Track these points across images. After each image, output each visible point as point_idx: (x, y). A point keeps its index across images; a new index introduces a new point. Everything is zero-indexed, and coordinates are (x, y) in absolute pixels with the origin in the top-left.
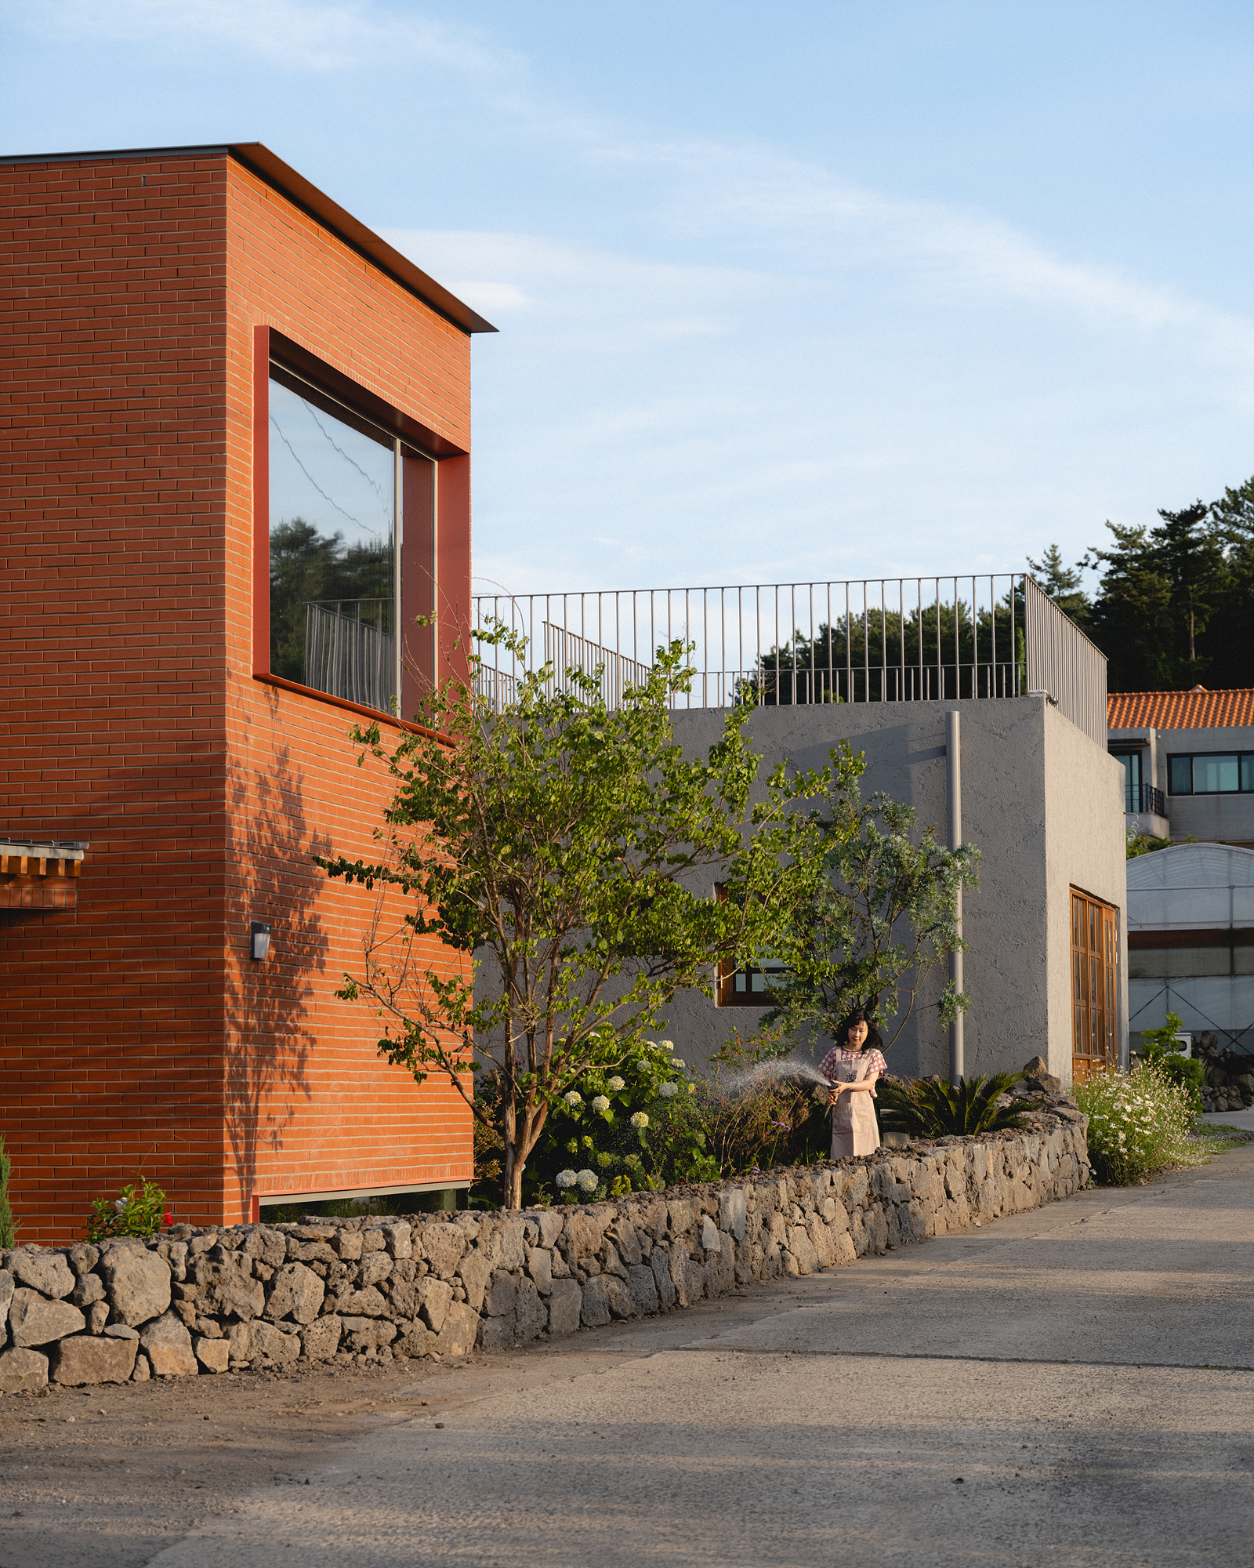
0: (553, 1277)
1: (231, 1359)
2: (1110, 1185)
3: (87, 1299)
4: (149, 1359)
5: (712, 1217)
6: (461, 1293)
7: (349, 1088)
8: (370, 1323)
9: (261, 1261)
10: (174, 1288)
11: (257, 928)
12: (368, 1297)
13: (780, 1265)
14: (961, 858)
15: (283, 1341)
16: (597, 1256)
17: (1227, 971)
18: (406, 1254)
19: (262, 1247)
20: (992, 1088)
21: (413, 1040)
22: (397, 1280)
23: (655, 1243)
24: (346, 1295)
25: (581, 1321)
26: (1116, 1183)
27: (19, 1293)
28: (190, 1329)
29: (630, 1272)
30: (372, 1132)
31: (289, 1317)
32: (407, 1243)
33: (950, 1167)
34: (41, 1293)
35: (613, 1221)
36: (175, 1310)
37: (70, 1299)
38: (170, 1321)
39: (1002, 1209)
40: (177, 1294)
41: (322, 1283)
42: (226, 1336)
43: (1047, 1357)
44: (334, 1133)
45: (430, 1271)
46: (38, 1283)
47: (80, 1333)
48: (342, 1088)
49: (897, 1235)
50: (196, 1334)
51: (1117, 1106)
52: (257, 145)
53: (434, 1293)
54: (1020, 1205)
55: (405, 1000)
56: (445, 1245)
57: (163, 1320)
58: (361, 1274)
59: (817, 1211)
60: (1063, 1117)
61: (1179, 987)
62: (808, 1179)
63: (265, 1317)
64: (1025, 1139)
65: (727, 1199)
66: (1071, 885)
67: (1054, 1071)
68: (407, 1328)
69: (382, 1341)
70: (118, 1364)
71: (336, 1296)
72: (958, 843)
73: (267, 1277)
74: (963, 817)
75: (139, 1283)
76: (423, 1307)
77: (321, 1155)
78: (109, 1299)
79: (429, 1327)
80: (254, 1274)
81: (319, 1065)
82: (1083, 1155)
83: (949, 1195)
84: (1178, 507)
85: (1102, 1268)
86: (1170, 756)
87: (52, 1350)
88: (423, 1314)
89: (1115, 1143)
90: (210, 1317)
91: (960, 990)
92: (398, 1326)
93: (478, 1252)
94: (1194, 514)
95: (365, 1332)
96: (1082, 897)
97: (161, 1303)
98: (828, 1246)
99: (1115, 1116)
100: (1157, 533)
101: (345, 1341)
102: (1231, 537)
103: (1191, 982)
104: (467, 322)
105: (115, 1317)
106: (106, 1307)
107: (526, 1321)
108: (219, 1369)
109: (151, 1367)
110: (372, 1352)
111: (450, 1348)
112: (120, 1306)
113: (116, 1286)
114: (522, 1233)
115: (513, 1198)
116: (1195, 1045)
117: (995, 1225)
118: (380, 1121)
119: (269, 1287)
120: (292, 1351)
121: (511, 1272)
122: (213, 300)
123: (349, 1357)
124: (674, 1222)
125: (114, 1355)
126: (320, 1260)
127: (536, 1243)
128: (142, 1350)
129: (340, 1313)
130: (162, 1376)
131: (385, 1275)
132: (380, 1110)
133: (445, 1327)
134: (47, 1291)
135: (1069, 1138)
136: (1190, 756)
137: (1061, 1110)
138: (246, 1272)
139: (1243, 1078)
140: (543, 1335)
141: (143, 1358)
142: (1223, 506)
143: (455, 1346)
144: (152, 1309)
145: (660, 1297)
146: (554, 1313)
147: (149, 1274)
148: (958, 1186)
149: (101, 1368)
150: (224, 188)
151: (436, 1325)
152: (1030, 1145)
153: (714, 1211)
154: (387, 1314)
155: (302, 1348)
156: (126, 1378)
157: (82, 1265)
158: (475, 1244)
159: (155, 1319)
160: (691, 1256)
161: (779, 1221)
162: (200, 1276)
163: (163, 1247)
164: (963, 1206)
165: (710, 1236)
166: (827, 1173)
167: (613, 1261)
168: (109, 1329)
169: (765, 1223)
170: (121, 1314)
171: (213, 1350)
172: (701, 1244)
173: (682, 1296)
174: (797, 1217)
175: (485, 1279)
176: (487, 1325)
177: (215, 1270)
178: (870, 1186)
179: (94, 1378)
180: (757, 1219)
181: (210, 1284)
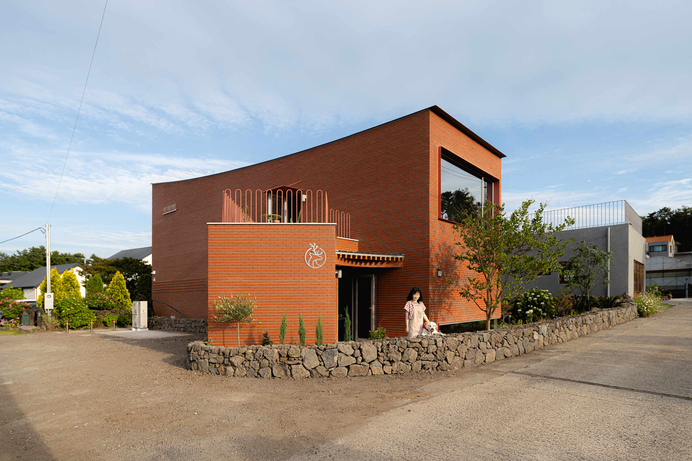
0: (487, 349)
1: (392, 371)
2: (642, 317)
3: (356, 356)
4: (371, 370)
5: (537, 332)
6: (458, 354)
8: (430, 362)
9: (401, 347)
10: (378, 354)
11: (438, 270)
12: (430, 356)
13: (557, 341)
14: (609, 254)
15: (406, 367)
16: (501, 343)
17: (662, 276)
18: (440, 346)
19: (401, 344)
20: (616, 298)
21: (466, 292)
22: (438, 352)
23: (518, 339)
24: (424, 356)
25: (495, 359)
26: (643, 317)
27: (340, 354)
28: (382, 364)
29: (511, 346)
31: (408, 361)
32: (441, 343)
33: (604, 316)
34: (345, 354)
35: (506, 334)
36: (378, 359)
37: (352, 355)
38: (377, 361)
39: (616, 324)
40: (378, 355)
41: (417, 353)
42: (391, 366)
43: (627, 386)
45: (448, 349)
46: (344, 352)
47: (355, 364)
49: (589, 331)
50: (383, 365)
51: (644, 302)
52: (436, 106)
53: (449, 355)
54: (621, 322)
56: (453, 343)
57: (375, 361)
58: (427, 350)
59: (568, 327)
60: (631, 304)
61: (652, 279)
62: (565, 321)
63: (401, 361)
64: (622, 309)
65: (541, 328)
66: (634, 260)
67: (629, 295)
68: (441, 363)
69: (433, 367)
70: (364, 371)
71: (421, 356)
72: (609, 251)
73: (402, 351)
74: (610, 247)
75: (368, 352)
78: (362, 356)
79: (448, 363)
80: (398, 350)
81: (454, 297)
82: (636, 311)
83: (603, 322)
84: (651, 213)
85: (642, 343)
86: (650, 247)
87: (348, 367)
88: (446, 359)
89: (644, 309)
90: (387, 361)
91: (609, 279)
92: (439, 363)
93: (463, 344)
94: (654, 213)
95: (428, 364)
96: (636, 262)
97: (374, 357)
98: (571, 335)
99: (644, 304)
100: (648, 217)
101: (423, 367)
102: (660, 216)
103: (655, 279)
104: (500, 155)
105: (363, 360)
106: (361, 358)
107: (478, 360)
108: (389, 373)
109: (372, 372)
110: (430, 369)
111: (454, 368)
112: (364, 358)
113: (363, 353)
114: (478, 339)
115: (488, 327)
116: (659, 289)
117: (614, 328)
119: (403, 353)
120: (408, 369)
121: (474, 348)
122: (427, 141)
123: (424, 371)
124: (525, 334)
125: (362, 369)
126: (416, 347)
127: (482, 341)
128: (370, 368)
129: (422, 360)
130: (374, 375)
131: (434, 351)
133: (452, 363)
134: (346, 354)
135: (633, 308)
136: (654, 246)
137: (631, 302)
138: (396, 350)
139: (669, 294)
140: (483, 363)
142: (659, 212)
143: (455, 367)
144: (372, 359)
145: (519, 352)
146: (487, 358)
147: (371, 350)
148: (606, 319)
149: (359, 372)
150: (429, 117)
151: (449, 362)
152: (624, 310)
154: (436, 360)
155: (411, 368)
156: (366, 375)
157: (355, 348)
158: (462, 342)
159: (373, 361)
160: (530, 341)
161: (557, 331)
162: (384, 351)
163: (375, 344)
164: (607, 324)
165: (536, 336)
166: (571, 319)
167: (506, 344)
168: (361, 363)
169: (553, 331)
170: (365, 360)
171: (388, 369)
172: (533, 338)
173: (526, 351)
174: (562, 330)
175: (466, 350)
176: (466, 361)
177: (388, 350)
178: (582, 321)
179: (358, 375)
180: (550, 331)
181: (387, 353)
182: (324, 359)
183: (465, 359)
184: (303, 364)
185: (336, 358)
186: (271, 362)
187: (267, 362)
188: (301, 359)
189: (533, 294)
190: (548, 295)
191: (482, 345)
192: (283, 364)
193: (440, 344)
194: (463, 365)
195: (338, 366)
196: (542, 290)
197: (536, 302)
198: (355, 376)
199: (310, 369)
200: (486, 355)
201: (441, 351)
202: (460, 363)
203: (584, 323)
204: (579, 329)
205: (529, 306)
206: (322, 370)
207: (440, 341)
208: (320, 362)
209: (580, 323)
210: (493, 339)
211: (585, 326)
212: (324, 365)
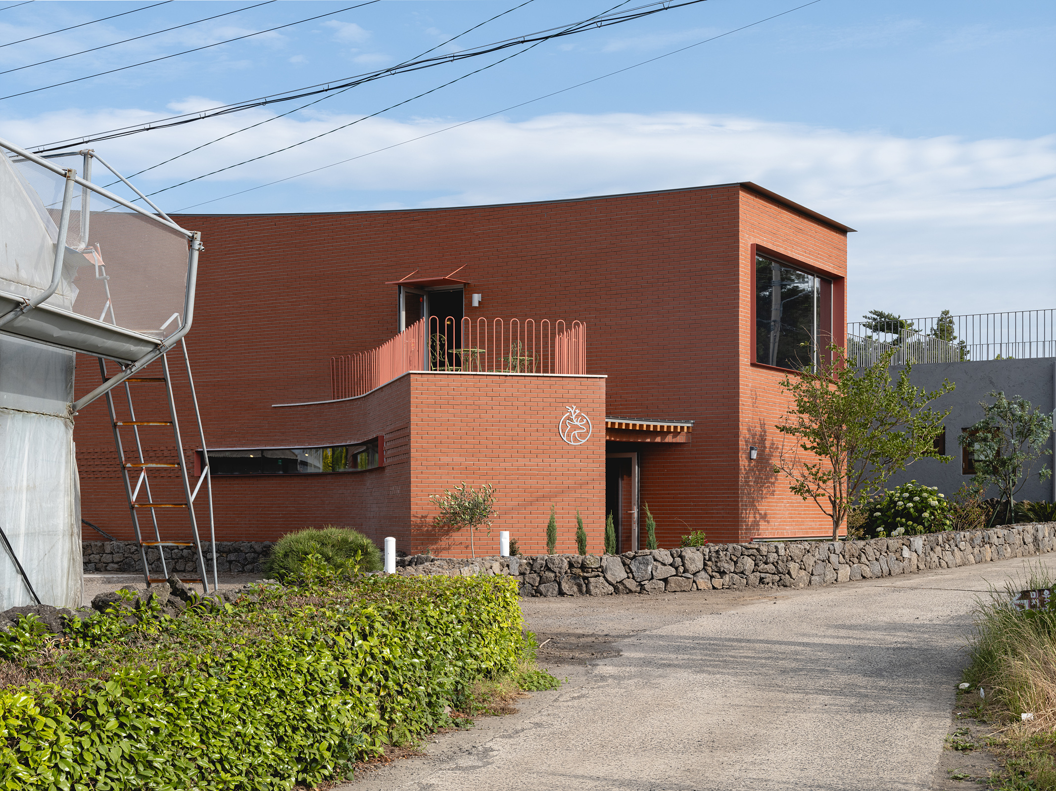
0: (839, 563)
1: (723, 585)
3: (676, 565)
4: (696, 584)
5: (907, 546)
6: (803, 567)
7: (791, 503)
8: (770, 575)
9: (733, 555)
10: (704, 563)
11: (751, 449)
12: (770, 567)
13: (938, 564)
15: (741, 580)
16: (857, 558)
18: (782, 554)
19: (733, 551)
21: (802, 485)
22: (780, 562)
23: (881, 554)
24: (762, 566)
25: (850, 578)
27: (655, 563)
28: (710, 575)
29: (870, 563)
30: (802, 518)
31: (742, 573)
32: (783, 550)
33: (1025, 533)
34: (662, 563)
35: (864, 546)
36: (704, 569)
37: (671, 565)
38: (703, 573)
39: (1052, 549)
40: (705, 564)
41: (753, 562)
42: (722, 578)
44: (785, 518)
45: (791, 560)
46: (661, 560)
47: (674, 576)
48: (788, 503)
49: (996, 556)
50: (712, 577)
53: (793, 567)
55: (796, 473)
56: (797, 551)
57: (701, 572)
58: (767, 559)
59: (956, 546)
62: (952, 535)
63: (735, 572)
65: (914, 541)
68: (783, 577)
69: (774, 581)
71: (758, 567)
73: (735, 560)
75: (693, 560)
76: (789, 571)
77: (779, 525)
78: (683, 565)
79: (791, 577)
80: (731, 559)
81: (779, 495)
83: (1025, 543)
87: (665, 580)
88: (789, 573)
90: (716, 572)
92: (780, 577)
93: (809, 554)
95: (769, 578)
97: (700, 567)
98: (962, 558)
101: (761, 580)
105: (685, 571)
106: (683, 568)
107: (828, 577)
108: (719, 588)
109: (697, 587)
110: (771, 584)
111: (799, 584)
112: (687, 568)
113: (686, 561)
114: (827, 549)
118: (805, 514)
119: (736, 563)
120: (743, 583)
121: (823, 561)
122: (734, 236)
123: (762, 586)
124: (889, 547)
125: (685, 583)
126: (753, 555)
127: (833, 552)
128: (694, 582)
129: (760, 572)
130: (700, 590)
131: (775, 560)
132: (805, 510)
133: (797, 578)
134: (664, 563)
138: (728, 558)
140: (835, 582)
141: (694, 584)
143: (801, 584)
144: (697, 569)
145: (882, 572)
146: (839, 575)
147: (696, 558)
148: (1029, 539)
149: (681, 586)
150: (738, 198)
151: (794, 577)
153: (908, 544)
154: (776, 573)
155: (747, 582)
156: (689, 590)
157: (675, 555)
158: (808, 551)
159: (698, 572)
160: (897, 559)
161: (938, 549)
162: (713, 559)
163: (701, 550)
164: (1031, 547)
165: (906, 553)
166: (962, 533)
167: (863, 559)
168: (683, 575)
169: (932, 549)
170: (688, 570)
171: (717, 582)
172: (901, 555)
173: (892, 572)
174: (947, 548)
175: (812, 563)
176: (813, 578)
177: (718, 557)
178: (983, 538)
179: (679, 590)
180: (928, 548)
181: (716, 562)
182: (634, 569)
183: (812, 574)
184: (604, 577)
185: (650, 568)
186: (558, 574)
187: (552, 575)
188: (600, 570)
189: (907, 495)
190: (936, 498)
191: (833, 558)
192: (575, 577)
193: (782, 552)
194: (810, 582)
195: (652, 578)
196: (924, 487)
197: (912, 510)
198: (675, 591)
199: (614, 582)
200: (838, 572)
201: (783, 561)
202: (806, 579)
203: (985, 541)
204: (976, 551)
205: (899, 519)
206: (632, 584)
207: (782, 547)
208: (627, 573)
209: (978, 541)
210: (847, 550)
211: (987, 546)
212: (634, 578)
